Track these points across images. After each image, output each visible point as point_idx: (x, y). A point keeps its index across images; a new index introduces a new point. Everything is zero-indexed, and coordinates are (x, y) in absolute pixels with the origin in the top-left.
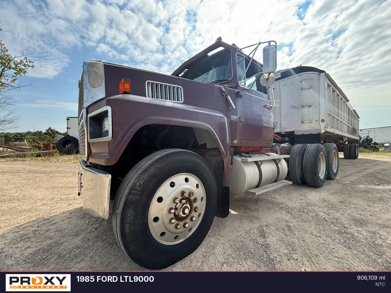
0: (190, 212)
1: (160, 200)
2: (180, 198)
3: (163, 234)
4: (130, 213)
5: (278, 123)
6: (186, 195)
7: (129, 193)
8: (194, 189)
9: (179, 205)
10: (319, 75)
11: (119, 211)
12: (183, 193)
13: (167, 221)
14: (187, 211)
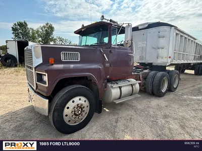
0: (81, 112)
1: (68, 108)
2: (76, 107)
3: (69, 121)
4: (56, 114)
5: (144, 57)
6: (80, 106)
7: (56, 106)
8: (83, 103)
9: (76, 110)
10: (171, 28)
11: (52, 113)
12: (78, 105)
13: (71, 116)
14: (79, 112)
